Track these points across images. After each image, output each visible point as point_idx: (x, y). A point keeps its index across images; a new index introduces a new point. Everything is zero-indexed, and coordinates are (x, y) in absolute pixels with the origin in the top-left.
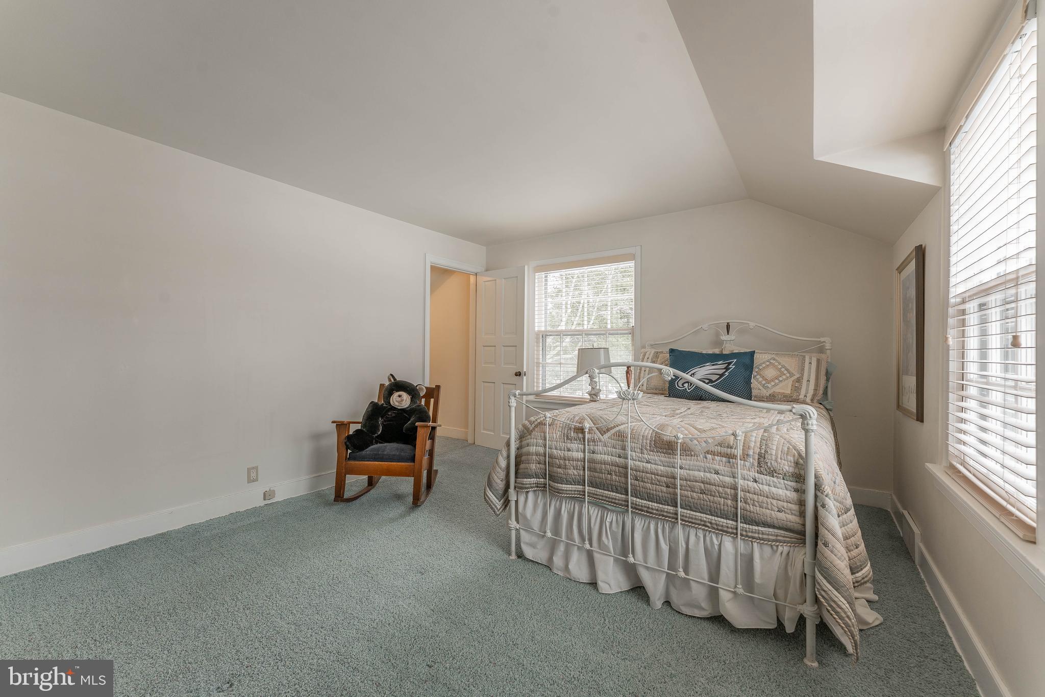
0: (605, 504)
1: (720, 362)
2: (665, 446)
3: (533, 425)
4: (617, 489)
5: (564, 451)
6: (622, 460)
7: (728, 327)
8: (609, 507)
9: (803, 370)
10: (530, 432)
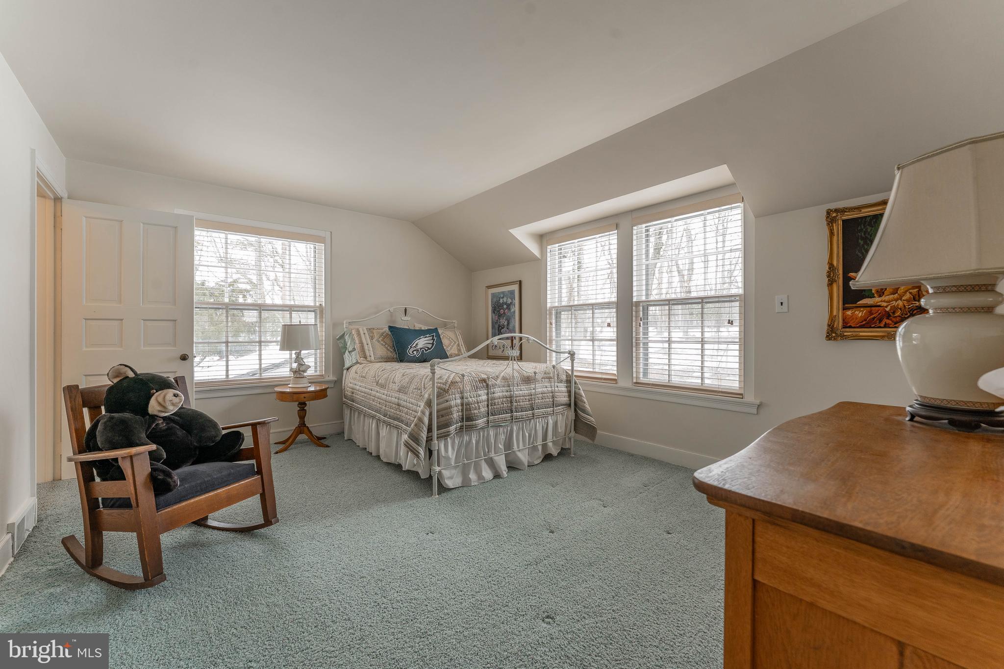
0: (500, 423)
1: (428, 336)
2: (528, 380)
3: (448, 385)
4: (506, 412)
5: (477, 397)
6: (509, 393)
7: (406, 310)
8: (502, 424)
9: (458, 339)
10: (446, 391)
